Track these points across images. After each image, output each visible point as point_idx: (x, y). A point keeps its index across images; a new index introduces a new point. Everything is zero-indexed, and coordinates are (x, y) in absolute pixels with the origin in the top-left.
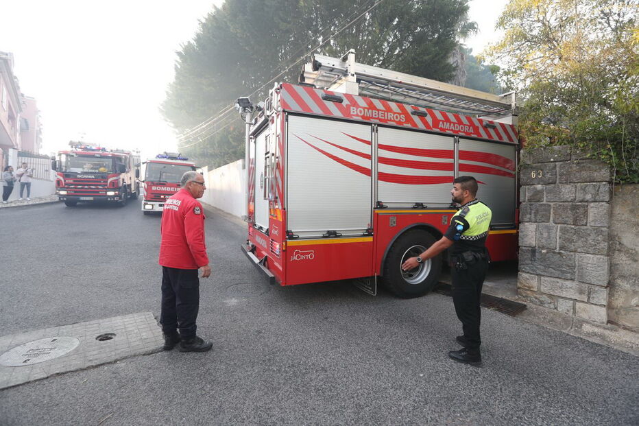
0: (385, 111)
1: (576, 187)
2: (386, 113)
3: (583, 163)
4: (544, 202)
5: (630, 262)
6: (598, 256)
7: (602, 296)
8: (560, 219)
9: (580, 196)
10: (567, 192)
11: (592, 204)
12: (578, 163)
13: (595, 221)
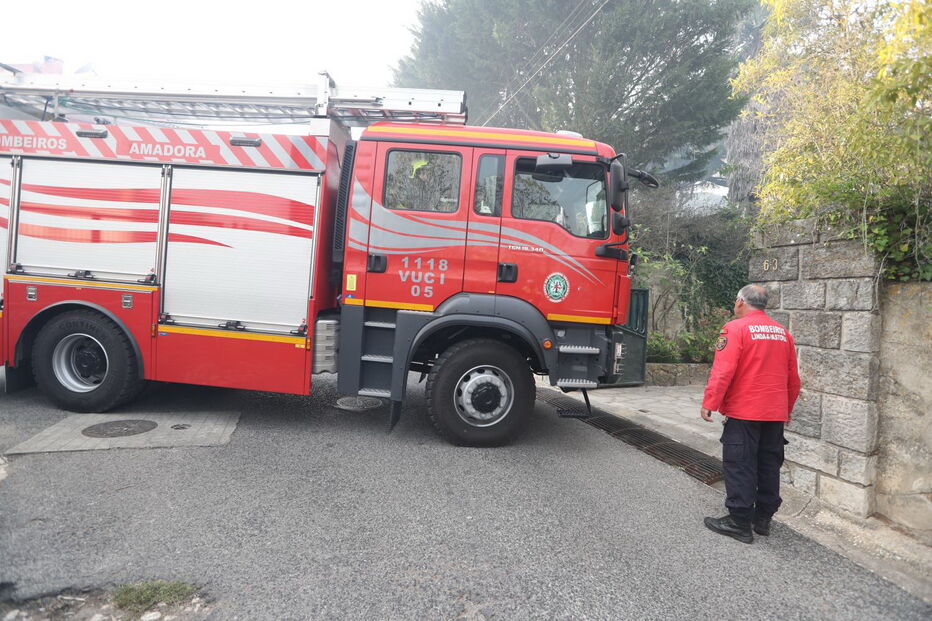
0: (32, 136)
1: (826, 286)
2: (35, 139)
3: (836, 247)
4: (781, 310)
5: (912, 414)
6: (855, 401)
7: (859, 468)
8: (802, 336)
9: (830, 301)
10: (812, 293)
11: (847, 315)
12: (829, 247)
13: (850, 342)
